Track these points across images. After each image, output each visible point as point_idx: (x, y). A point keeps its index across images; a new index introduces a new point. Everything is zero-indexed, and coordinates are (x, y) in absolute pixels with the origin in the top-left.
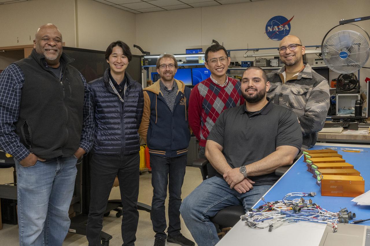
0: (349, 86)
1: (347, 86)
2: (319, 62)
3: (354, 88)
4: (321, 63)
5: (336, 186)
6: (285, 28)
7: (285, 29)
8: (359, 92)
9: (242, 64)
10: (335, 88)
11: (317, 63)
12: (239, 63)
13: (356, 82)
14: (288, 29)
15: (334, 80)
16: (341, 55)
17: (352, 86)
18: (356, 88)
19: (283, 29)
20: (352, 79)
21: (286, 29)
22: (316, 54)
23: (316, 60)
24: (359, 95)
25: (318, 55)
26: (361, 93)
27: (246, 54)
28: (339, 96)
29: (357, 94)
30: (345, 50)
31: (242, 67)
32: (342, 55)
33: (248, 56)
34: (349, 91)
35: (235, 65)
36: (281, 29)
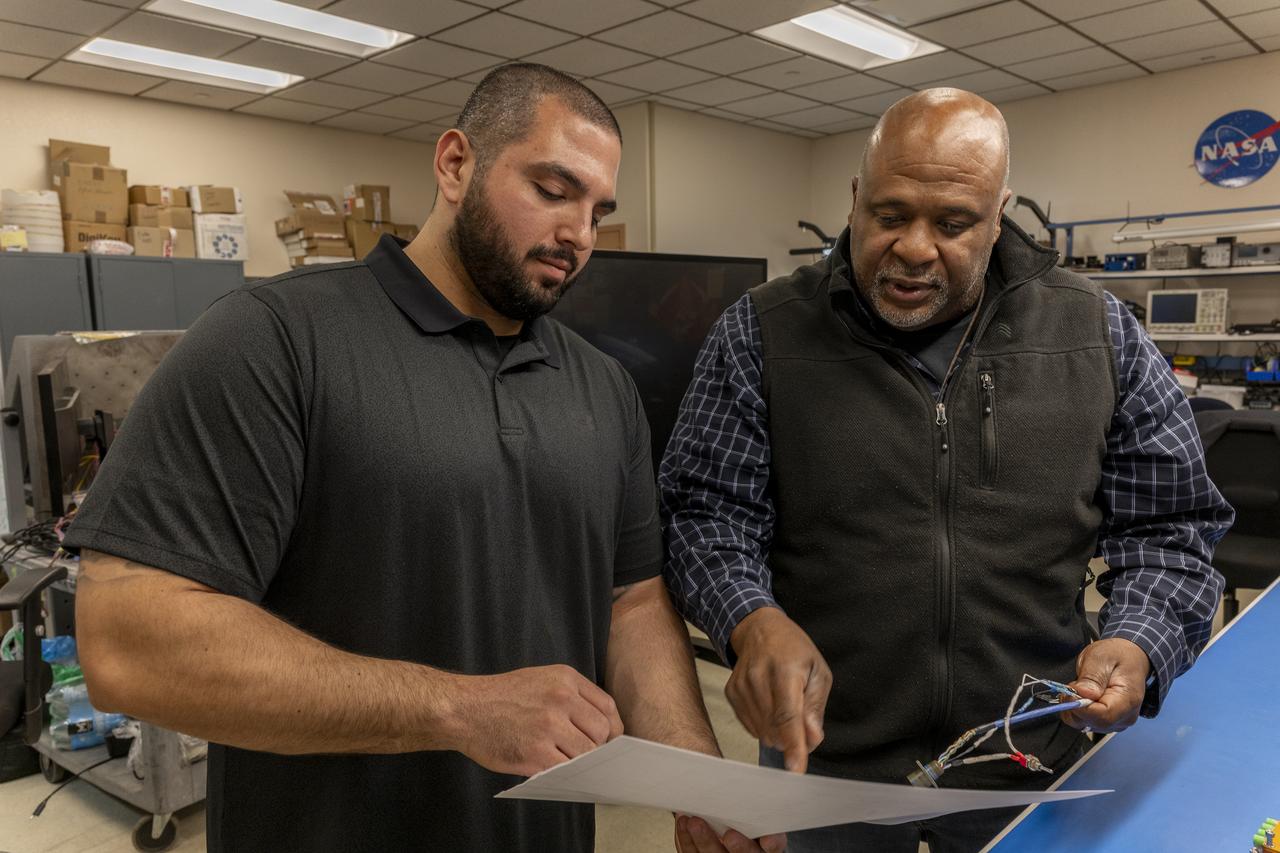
6: (1263, 147)
7: (1261, 151)
9: (1108, 262)
12: (1098, 258)
14: (1272, 148)
19: (1254, 150)
21: (1266, 151)
27: (1122, 233)
31: (1108, 270)
33: (1126, 239)
35: (1084, 266)
36: (1249, 151)
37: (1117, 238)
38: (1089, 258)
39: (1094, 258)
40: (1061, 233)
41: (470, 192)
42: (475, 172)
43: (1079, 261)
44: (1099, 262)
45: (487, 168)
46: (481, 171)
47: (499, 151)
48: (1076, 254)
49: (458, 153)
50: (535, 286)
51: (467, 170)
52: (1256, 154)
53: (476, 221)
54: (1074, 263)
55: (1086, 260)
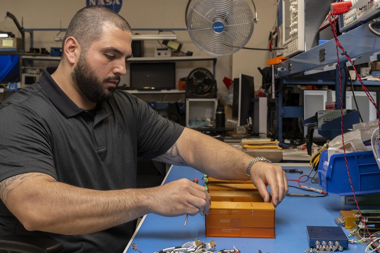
0: (203, 88)
1: (201, 88)
2: (163, 52)
3: (209, 92)
4: (166, 54)
5: (229, 220)
6: (114, 2)
7: (114, 4)
8: (215, 97)
9: (52, 51)
10: (184, 91)
11: (159, 54)
12: (47, 49)
13: (212, 82)
14: (118, 3)
15: (182, 80)
16: (215, 28)
17: (206, 87)
18: (211, 91)
19: (111, 3)
20: (207, 78)
21: (116, 4)
22: (158, 40)
23: (158, 49)
24: (216, 100)
25: (161, 42)
26: (218, 98)
27: (58, 36)
28: (190, 102)
29: (214, 100)
30: (219, 20)
31: (52, 55)
32: (217, 27)
33: (60, 39)
34: (203, 94)
35: (40, 54)
36: (109, 3)
37: (56, 39)
38: (42, 49)
39: (45, 49)
40: (27, 35)
41: (80, 60)
42: (81, 53)
43: (37, 50)
44: (47, 51)
45: (86, 51)
46: (83, 52)
47: (90, 44)
48: (35, 46)
49: (73, 45)
50: (106, 91)
51: (77, 51)
52: (112, 5)
53: (84, 70)
54: (35, 51)
55: (40, 50)
